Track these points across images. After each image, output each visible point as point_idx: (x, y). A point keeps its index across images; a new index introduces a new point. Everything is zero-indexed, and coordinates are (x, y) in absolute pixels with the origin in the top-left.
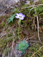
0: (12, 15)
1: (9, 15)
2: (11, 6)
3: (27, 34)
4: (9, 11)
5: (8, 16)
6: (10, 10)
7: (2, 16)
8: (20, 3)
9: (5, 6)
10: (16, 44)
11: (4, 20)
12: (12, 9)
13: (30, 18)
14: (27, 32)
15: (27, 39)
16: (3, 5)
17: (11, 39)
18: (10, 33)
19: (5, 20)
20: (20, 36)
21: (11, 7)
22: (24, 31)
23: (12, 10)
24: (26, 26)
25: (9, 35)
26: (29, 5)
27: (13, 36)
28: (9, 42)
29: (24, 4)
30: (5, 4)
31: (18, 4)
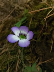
0: (20, 19)
1: (16, 18)
2: (21, 5)
3: (41, 54)
4: (17, 13)
5: (14, 21)
6: (19, 11)
7: (8, 20)
8: (32, 2)
9: (13, 6)
10: (22, 68)
11: (9, 26)
12: (21, 10)
13: (47, 28)
14: (41, 50)
15: (40, 63)
16: (10, 5)
17: (15, 60)
18: (14, 49)
19: (11, 25)
20: (29, 57)
21: (19, 8)
22: (35, 47)
23: (20, 12)
24: (39, 40)
25: (12, 53)
26: (46, 4)
27: (18, 54)
28: (11, 65)
29: (39, 2)
30: (13, 4)
31: (30, 3)
